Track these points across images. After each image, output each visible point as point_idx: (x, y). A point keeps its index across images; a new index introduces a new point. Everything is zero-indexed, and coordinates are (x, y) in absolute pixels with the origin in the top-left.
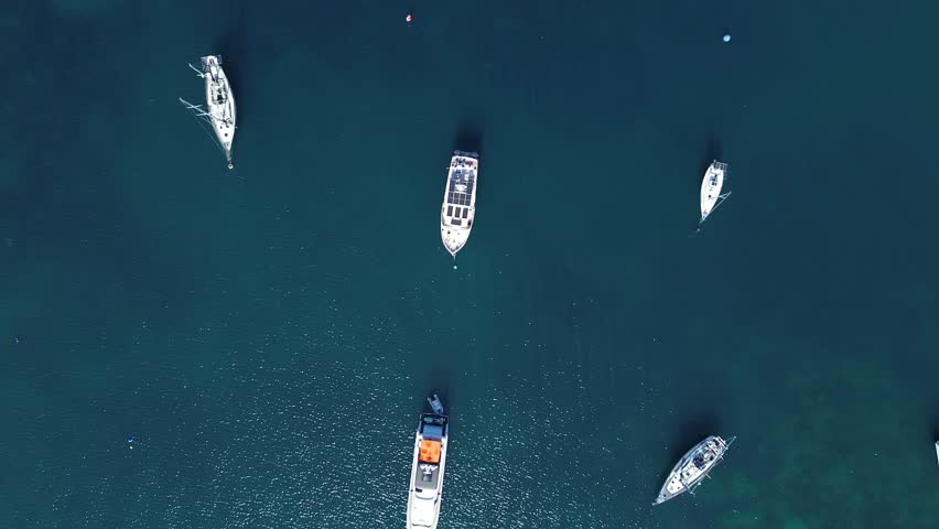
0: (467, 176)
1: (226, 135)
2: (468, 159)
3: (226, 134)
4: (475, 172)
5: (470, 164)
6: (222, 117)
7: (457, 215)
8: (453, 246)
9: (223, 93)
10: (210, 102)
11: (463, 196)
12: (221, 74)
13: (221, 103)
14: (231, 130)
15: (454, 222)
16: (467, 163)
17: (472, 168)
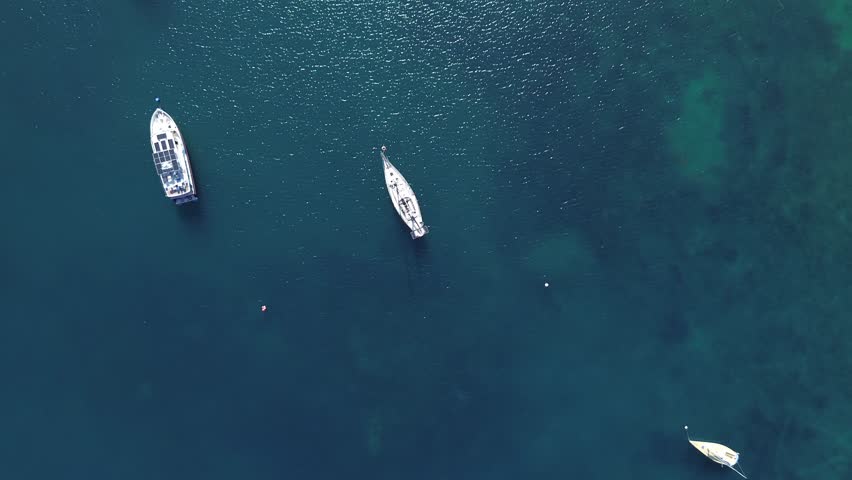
0: (170, 181)
1: (392, 174)
2: (176, 195)
3: (392, 176)
4: (165, 186)
5: (172, 192)
6: (399, 188)
7: (163, 143)
8: (161, 116)
9: (404, 209)
10: (414, 198)
11: (163, 160)
12: (410, 224)
13: (402, 200)
14: (389, 180)
15: (164, 136)
16: (175, 191)
17: (169, 188)
